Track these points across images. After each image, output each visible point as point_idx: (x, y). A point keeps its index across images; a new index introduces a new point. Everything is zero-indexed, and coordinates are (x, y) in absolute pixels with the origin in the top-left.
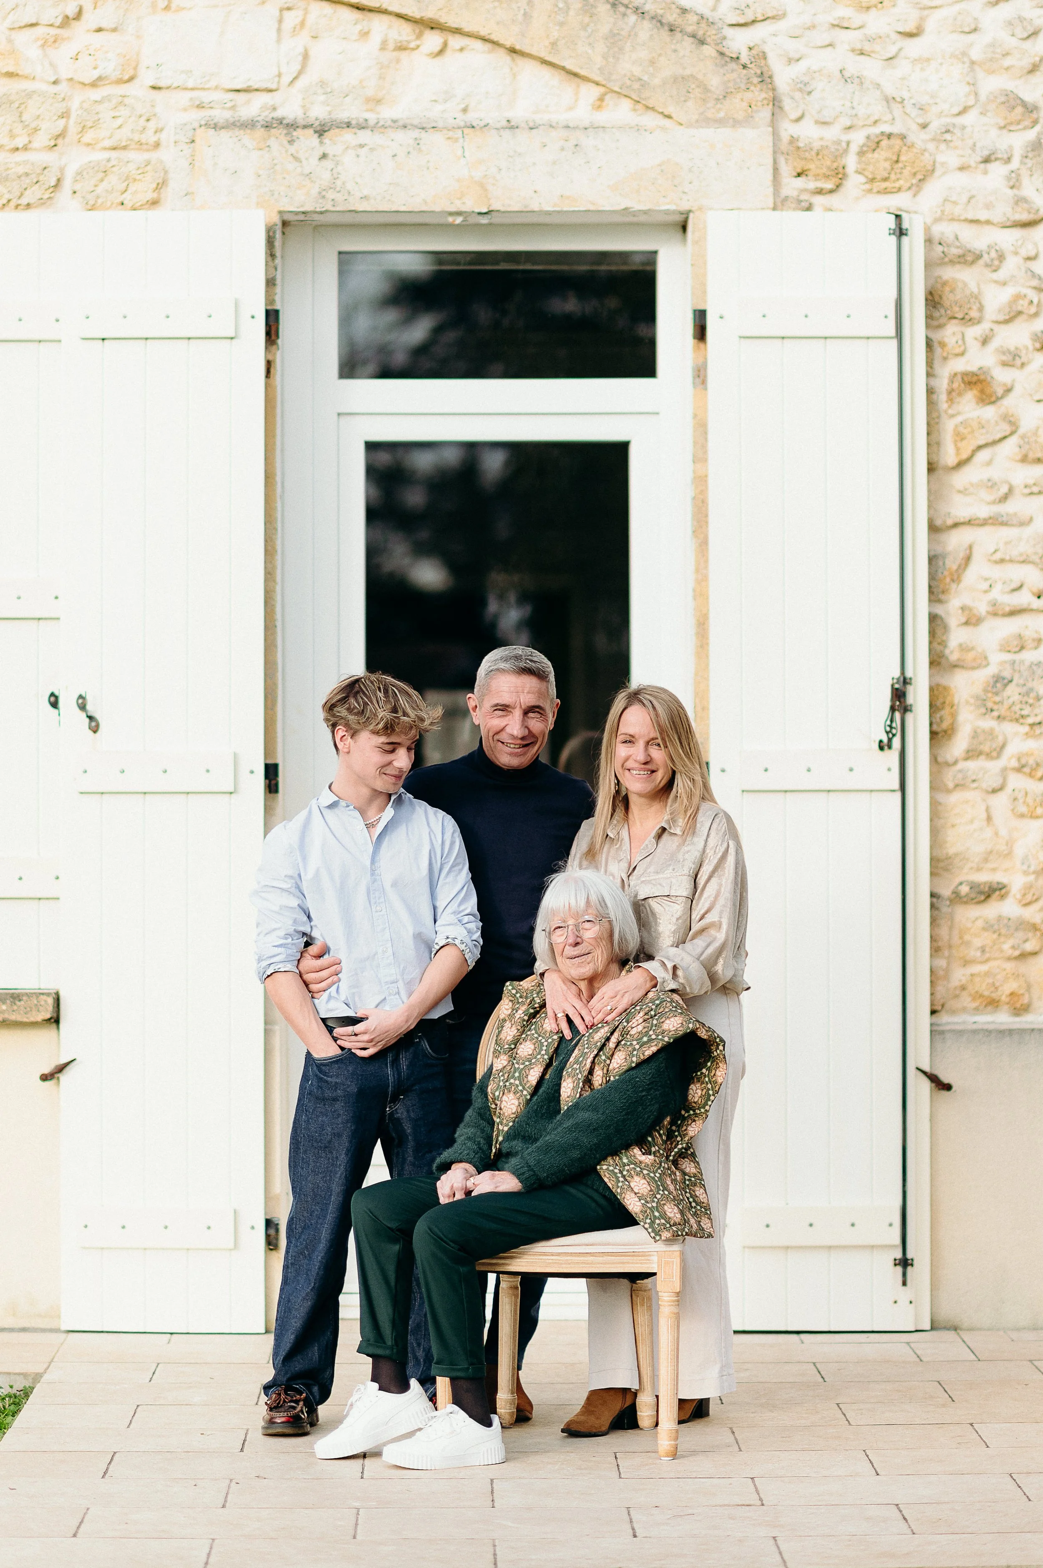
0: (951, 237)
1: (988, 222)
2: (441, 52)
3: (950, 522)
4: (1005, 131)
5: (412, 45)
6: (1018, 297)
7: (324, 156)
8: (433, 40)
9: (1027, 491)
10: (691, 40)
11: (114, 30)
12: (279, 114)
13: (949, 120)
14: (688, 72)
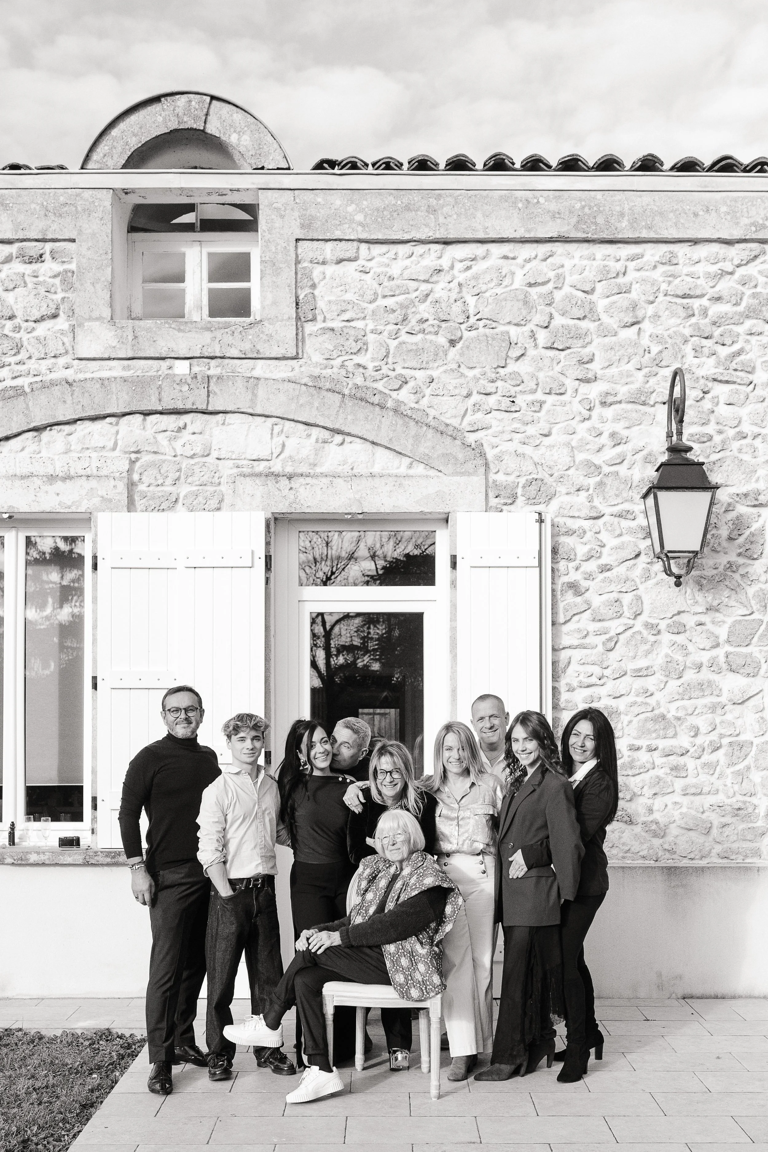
0: (563, 524)
1: (579, 517)
2: (342, 444)
3: (561, 647)
4: (586, 478)
5: (329, 441)
6: (592, 549)
7: (291, 488)
8: (338, 438)
9: (595, 633)
10: (450, 438)
11: (201, 433)
12: (272, 470)
13: (562, 472)
14: (448, 452)
